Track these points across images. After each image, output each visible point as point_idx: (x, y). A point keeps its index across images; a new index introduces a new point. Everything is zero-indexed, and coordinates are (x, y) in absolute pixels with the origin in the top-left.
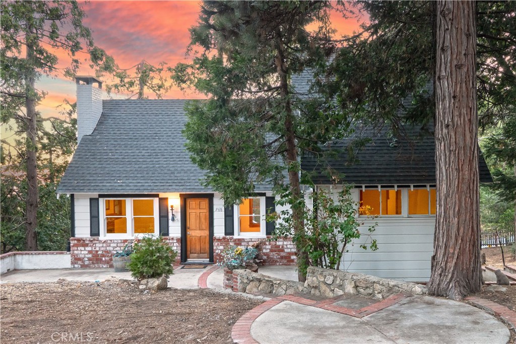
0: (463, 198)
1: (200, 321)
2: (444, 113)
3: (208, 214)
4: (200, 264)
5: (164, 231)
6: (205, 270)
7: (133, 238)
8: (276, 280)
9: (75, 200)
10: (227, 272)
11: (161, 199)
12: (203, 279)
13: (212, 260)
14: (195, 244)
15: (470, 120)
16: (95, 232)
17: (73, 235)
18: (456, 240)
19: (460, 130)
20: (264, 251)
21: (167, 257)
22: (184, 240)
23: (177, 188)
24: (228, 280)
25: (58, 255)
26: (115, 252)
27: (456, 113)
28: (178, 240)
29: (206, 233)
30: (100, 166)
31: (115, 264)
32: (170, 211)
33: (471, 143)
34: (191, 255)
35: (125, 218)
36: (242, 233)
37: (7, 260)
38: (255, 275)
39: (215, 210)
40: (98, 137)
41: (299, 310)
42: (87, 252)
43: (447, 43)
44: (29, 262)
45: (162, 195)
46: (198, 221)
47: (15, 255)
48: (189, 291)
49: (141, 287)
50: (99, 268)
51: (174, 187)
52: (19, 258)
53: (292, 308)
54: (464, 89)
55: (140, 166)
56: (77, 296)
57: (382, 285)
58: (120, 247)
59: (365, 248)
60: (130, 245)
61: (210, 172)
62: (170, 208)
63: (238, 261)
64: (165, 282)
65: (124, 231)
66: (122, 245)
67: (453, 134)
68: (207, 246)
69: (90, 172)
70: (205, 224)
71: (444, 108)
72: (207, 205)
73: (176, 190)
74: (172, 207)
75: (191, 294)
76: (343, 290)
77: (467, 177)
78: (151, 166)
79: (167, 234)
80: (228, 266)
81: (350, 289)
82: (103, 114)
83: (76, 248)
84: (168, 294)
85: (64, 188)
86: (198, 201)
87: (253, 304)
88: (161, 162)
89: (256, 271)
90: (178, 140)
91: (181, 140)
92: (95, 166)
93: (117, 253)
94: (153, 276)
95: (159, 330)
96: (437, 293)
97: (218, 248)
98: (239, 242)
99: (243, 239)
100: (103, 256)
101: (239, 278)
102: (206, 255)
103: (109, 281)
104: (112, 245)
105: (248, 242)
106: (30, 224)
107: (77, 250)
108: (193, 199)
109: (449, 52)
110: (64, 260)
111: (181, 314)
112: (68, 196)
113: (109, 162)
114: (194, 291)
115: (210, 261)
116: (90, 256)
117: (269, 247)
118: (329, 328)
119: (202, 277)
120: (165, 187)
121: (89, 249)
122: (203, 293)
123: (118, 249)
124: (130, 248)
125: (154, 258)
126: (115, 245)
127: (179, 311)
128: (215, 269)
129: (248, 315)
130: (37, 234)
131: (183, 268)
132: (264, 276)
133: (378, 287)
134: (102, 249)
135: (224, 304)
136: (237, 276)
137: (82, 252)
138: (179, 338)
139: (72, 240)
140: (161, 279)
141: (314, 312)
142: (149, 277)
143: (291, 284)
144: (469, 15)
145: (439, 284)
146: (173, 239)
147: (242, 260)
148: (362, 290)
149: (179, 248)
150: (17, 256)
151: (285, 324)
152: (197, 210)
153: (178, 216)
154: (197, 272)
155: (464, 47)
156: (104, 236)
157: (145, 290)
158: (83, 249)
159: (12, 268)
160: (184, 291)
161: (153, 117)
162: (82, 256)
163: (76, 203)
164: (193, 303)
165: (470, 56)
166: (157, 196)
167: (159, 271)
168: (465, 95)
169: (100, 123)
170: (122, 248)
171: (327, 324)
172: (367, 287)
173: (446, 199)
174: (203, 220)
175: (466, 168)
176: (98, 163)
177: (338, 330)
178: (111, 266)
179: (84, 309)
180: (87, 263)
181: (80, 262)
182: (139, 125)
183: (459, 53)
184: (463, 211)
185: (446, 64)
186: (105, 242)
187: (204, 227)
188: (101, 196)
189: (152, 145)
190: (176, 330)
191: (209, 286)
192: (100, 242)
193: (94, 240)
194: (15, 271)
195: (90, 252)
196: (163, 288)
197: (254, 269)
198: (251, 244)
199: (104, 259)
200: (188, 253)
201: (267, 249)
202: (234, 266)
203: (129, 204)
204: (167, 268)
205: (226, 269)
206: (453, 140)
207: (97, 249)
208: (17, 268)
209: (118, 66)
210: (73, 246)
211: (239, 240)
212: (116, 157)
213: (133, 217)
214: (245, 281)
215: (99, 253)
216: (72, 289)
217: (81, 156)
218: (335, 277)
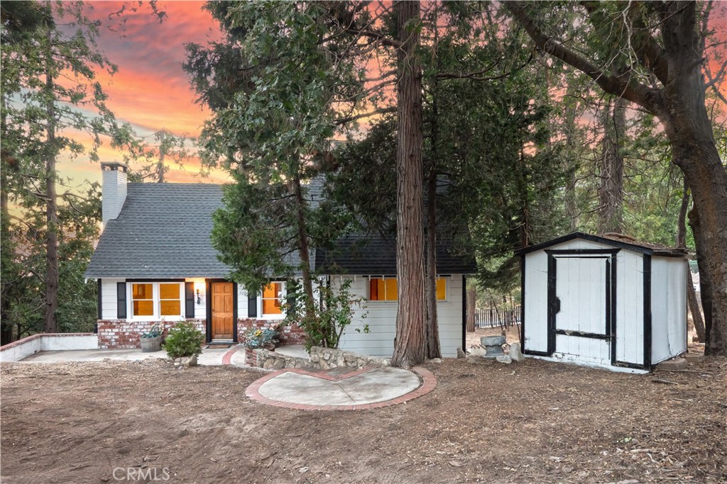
0: (412, 298)
1: (224, 385)
2: (400, 239)
3: (232, 297)
4: (225, 344)
5: (190, 313)
6: (229, 350)
7: (160, 320)
8: (288, 357)
9: (103, 284)
10: (248, 351)
11: (187, 284)
12: (227, 357)
13: (236, 340)
14: (220, 325)
15: (417, 245)
16: (122, 314)
17: (100, 318)
18: (408, 327)
19: (410, 251)
20: (285, 331)
21: (197, 339)
22: (209, 322)
23: (203, 273)
24: (248, 358)
25: (85, 337)
26: (142, 334)
27: (408, 240)
28: (203, 322)
29: (230, 315)
30: (126, 251)
31: (142, 345)
32: (195, 294)
33: (418, 260)
34: (216, 336)
35: (152, 302)
36: (264, 315)
37: (35, 342)
38: (271, 353)
39: (239, 293)
40: (123, 221)
41: (295, 377)
42: (114, 334)
43: (402, 191)
44: (56, 343)
45: (188, 280)
46: (222, 304)
47: (41, 336)
48: (216, 366)
49: (175, 364)
50: (126, 348)
51: (200, 273)
52: (45, 340)
53: (291, 376)
54: (413, 222)
55: (166, 251)
56: (125, 371)
57: (363, 360)
58: (147, 329)
59: (359, 331)
60: (157, 326)
61: (233, 268)
62: (195, 292)
63: (258, 342)
64: (195, 360)
65: (151, 313)
66: (149, 326)
67: (405, 254)
68: (231, 327)
69: (118, 257)
70: (230, 307)
71: (400, 236)
72: (232, 289)
73: (201, 276)
74: (198, 291)
75: (217, 368)
76: (337, 364)
77: (414, 284)
78: (178, 251)
79: (193, 316)
80: (249, 346)
81: (341, 363)
82: (128, 198)
83: (103, 330)
84: (198, 369)
85: (93, 273)
86: (222, 285)
87: (264, 374)
88: (187, 248)
89: (273, 350)
90: (203, 225)
91: (206, 226)
92: (122, 251)
93: (144, 334)
94: (185, 355)
95: (195, 392)
96: (395, 364)
97: (242, 329)
98: (261, 323)
99: (266, 321)
100: (130, 337)
101: (258, 356)
102: (230, 336)
103: (148, 359)
104: (139, 327)
105: (270, 323)
106: (50, 305)
107: (105, 332)
108: (218, 284)
109: (403, 197)
110: (92, 341)
111: (211, 382)
112: (96, 280)
113: (135, 248)
114: (220, 366)
115: (234, 341)
116: (117, 337)
117: (289, 327)
118: (310, 387)
119: (226, 355)
120: (192, 273)
121: (117, 330)
122: (226, 368)
123: (145, 330)
124: (157, 330)
125: (187, 340)
126: (142, 327)
127: (208, 380)
128: (239, 348)
129: (258, 381)
130: (57, 315)
131: (208, 348)
132: (278, 354)
133: (360, 361)
134: (129, 330)
135: (242, 375)
136: (256, 354)
137: (110, 334)
138: (210, 395)
139: (99, 322)
140: (192, 358)
141: (304, 378)
142: (182, 356)
143: (299, 360)
144: (416, 172)
145: (397, 359)
146: (198, 321)
147: (261, 341)
148: (349, 364)
149: (205, 329)
150: (44, 338)
151: (282, 386)
152: (222, 294)
153: (204, 300)
154: (222, 351)
155: (413, 194)
156: (131, 318)
157: (179, 366)
158: (110, 330)
159: (38, 350)
160: (211, 367)
161: (178, 201)
162: (109, 337)
163: (103, 287)
164: (219, 374)
165: (416, 201)
166: (183, 280)
167: (191, 351)
168: (413, 227)
169: (125, 207)
170: (149, 330)
171: (310, 385)
172: (353, 362)
173: (402, 299)
174: (227, 303)
175: (414, 277)
176: (124, 248)
177: (316, 388)
178: (138, 347)
179: (136, 379)
180: (114, 344)
181: (107, 343)
182: (165, 210)
183: (409, 198)
184: (412, 308)
185: (401, 204)
186: (132, 324)
187: (228, 309)
188: (128, 280)
189: (178, 231)
190: (207, 391)
191: (232, 363)
192: (127, 324)
193: (121, 322)
194: (41, 352)
195: (117, 334)
196: (194, 364)
197: (271, 349)
198: (273, 325)
199: (130, 340)
200: (213, 333)
201: (288, 330)
202: (254, 346)
203: (156, 288)
204: (197, 348)
205: (247, 349)
206: (406, 258)
207: (124, 331)
208: (43, 349)
209: (135, 133)
210: (100, 328)
211: (262, 321)
212: (142, 242)
213: (160, 300)
214: (263, 358)
215: (126, 334)
216: (119, 366)
217: (107, 241)
218: (331, 354)
